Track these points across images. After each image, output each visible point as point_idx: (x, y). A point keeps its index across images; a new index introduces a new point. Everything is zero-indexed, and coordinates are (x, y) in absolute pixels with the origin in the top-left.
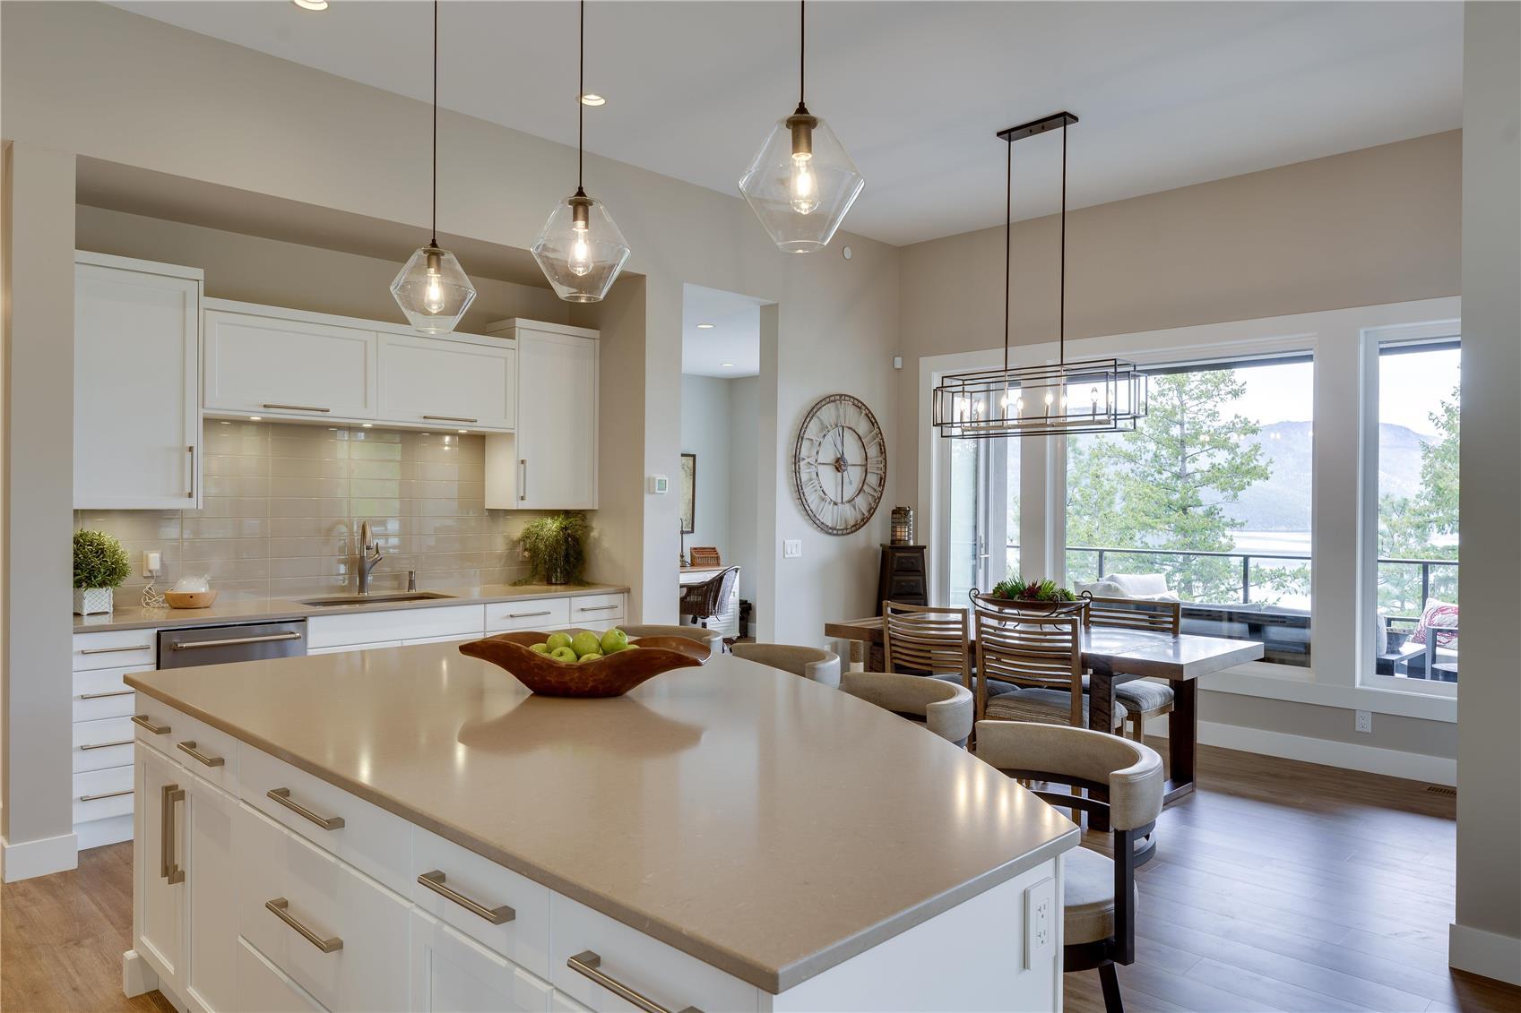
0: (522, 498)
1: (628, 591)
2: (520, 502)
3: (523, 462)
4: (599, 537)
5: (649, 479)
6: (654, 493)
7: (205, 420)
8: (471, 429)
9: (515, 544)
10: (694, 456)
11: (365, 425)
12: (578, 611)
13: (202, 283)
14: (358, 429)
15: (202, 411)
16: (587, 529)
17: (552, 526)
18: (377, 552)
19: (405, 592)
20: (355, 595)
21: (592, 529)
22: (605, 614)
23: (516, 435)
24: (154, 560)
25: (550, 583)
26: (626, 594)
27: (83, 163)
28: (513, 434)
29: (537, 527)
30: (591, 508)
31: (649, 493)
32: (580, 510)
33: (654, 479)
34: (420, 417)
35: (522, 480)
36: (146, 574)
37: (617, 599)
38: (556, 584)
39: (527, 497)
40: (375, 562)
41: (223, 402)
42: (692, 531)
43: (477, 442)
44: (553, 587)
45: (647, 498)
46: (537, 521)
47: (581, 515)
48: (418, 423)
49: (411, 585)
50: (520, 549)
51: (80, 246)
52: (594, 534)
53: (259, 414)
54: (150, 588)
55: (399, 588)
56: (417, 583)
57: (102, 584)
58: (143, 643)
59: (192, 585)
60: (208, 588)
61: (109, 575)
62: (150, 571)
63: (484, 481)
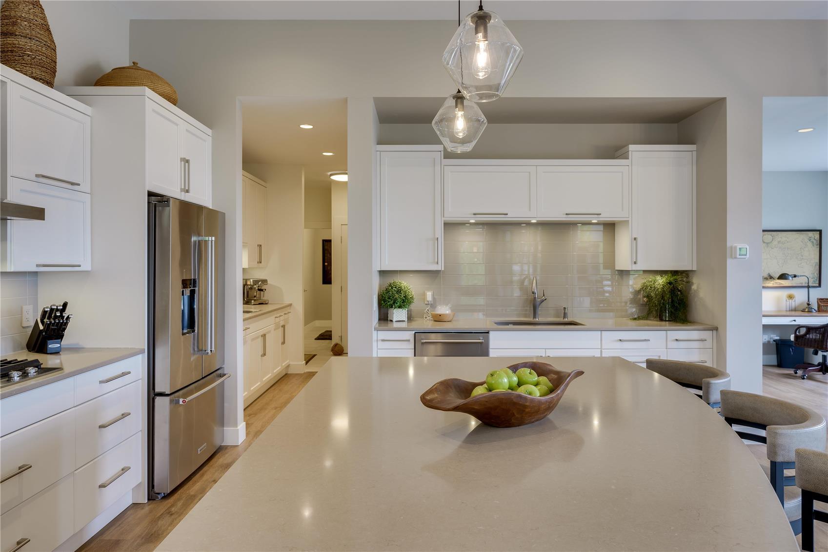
0: (635, 263)
1: (716, 329)
2: (634, 265)
3: (635, 239)
4: (697, 290)
5: (732, 247)
6: (736, 258)
7: (445, 224)
8: (599, 219)
9: (637, 292)
10: (820, 231)
11: (532, 221)
12: (673, 340)
13: (442, 152)
14: (529, 224)
15: (443, 219)
16: (689, 283)
17: (661, 281)
18: (544, 295)
19: (561, 320)
20: (531, 319)
21: (693, 284)
22: (696, 345)
23: (630, 222)
24: (429, 296)
25: (661, 320)
26: (715, 332)
27: (378, 101)
28: (628, 221)
29: (651, 282)
30: (691, 269)
31: (731, 257)
32: (684, 271)
33: (736, 247)
34: (564, 214)
35: (635, 250)
36: (426, 303)
37: (707, 335)
38: (666, 321)
39: (639, 262)
40: (542, 301)
41: (454, 214)
42: (820, 285)
43: (610, 227)
44: (664, 323)
45: (730, 262)
46: (651, 278)
47: (686, 274)
48: (563, 218)
49: (565, 315)
50: (640, 296)
51: (380, 143)
52: (694, 287)
53: (473, 219)
54: (428, 310)
55: (558, 317)
56: (569, 315)
57: (400, 307)
58: (407, 338)
59: (443, 310)
60: (450, 311)
61: (403, 303)
62: (428, 301)
63: (614, 252)
